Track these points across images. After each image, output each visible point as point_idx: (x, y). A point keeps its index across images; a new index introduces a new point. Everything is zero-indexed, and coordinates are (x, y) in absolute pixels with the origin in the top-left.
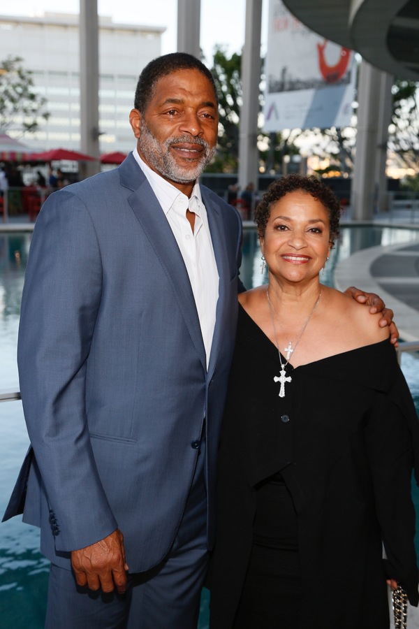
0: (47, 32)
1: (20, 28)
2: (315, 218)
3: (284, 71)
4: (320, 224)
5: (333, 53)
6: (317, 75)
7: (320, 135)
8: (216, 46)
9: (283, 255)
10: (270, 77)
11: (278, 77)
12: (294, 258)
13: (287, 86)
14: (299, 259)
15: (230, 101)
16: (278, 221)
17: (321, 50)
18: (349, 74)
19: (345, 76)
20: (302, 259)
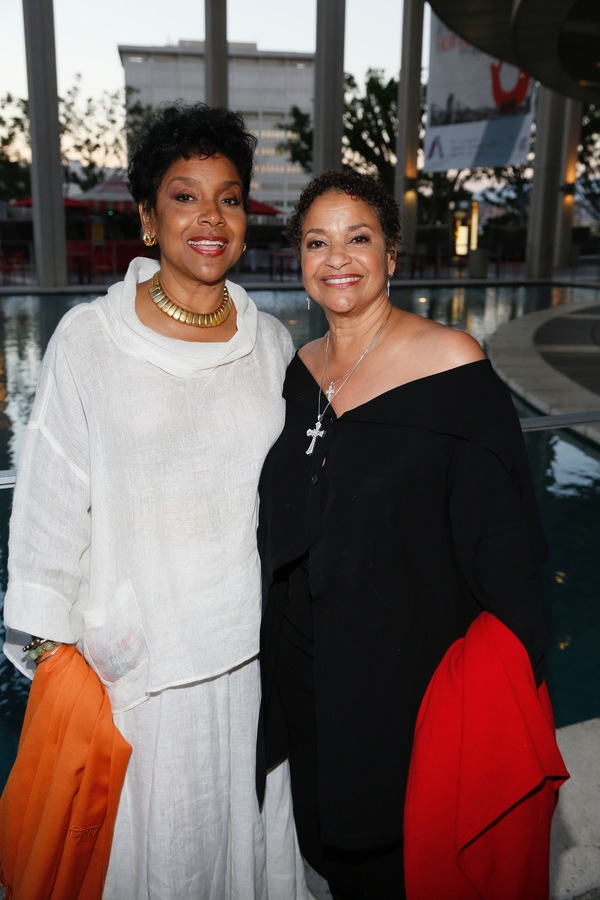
0: (182, 64)
1: (152, 61)
2: (356, 222)
3: (450, 99)
4: (364, 230)
5: (510, 76)
6: (490, 102)
7: (494, 179)
8: (370, 71)
9: (324, 280)
10: (433, 106)
11: (442, 105)
12: (337, 281)
13: (454, 117)
14: (344, 280)
15: (386, 137)
16: (311, 236)
17: (495, 72)
18: (529, 100)
19: (523, 104)
20: (349, 280)
